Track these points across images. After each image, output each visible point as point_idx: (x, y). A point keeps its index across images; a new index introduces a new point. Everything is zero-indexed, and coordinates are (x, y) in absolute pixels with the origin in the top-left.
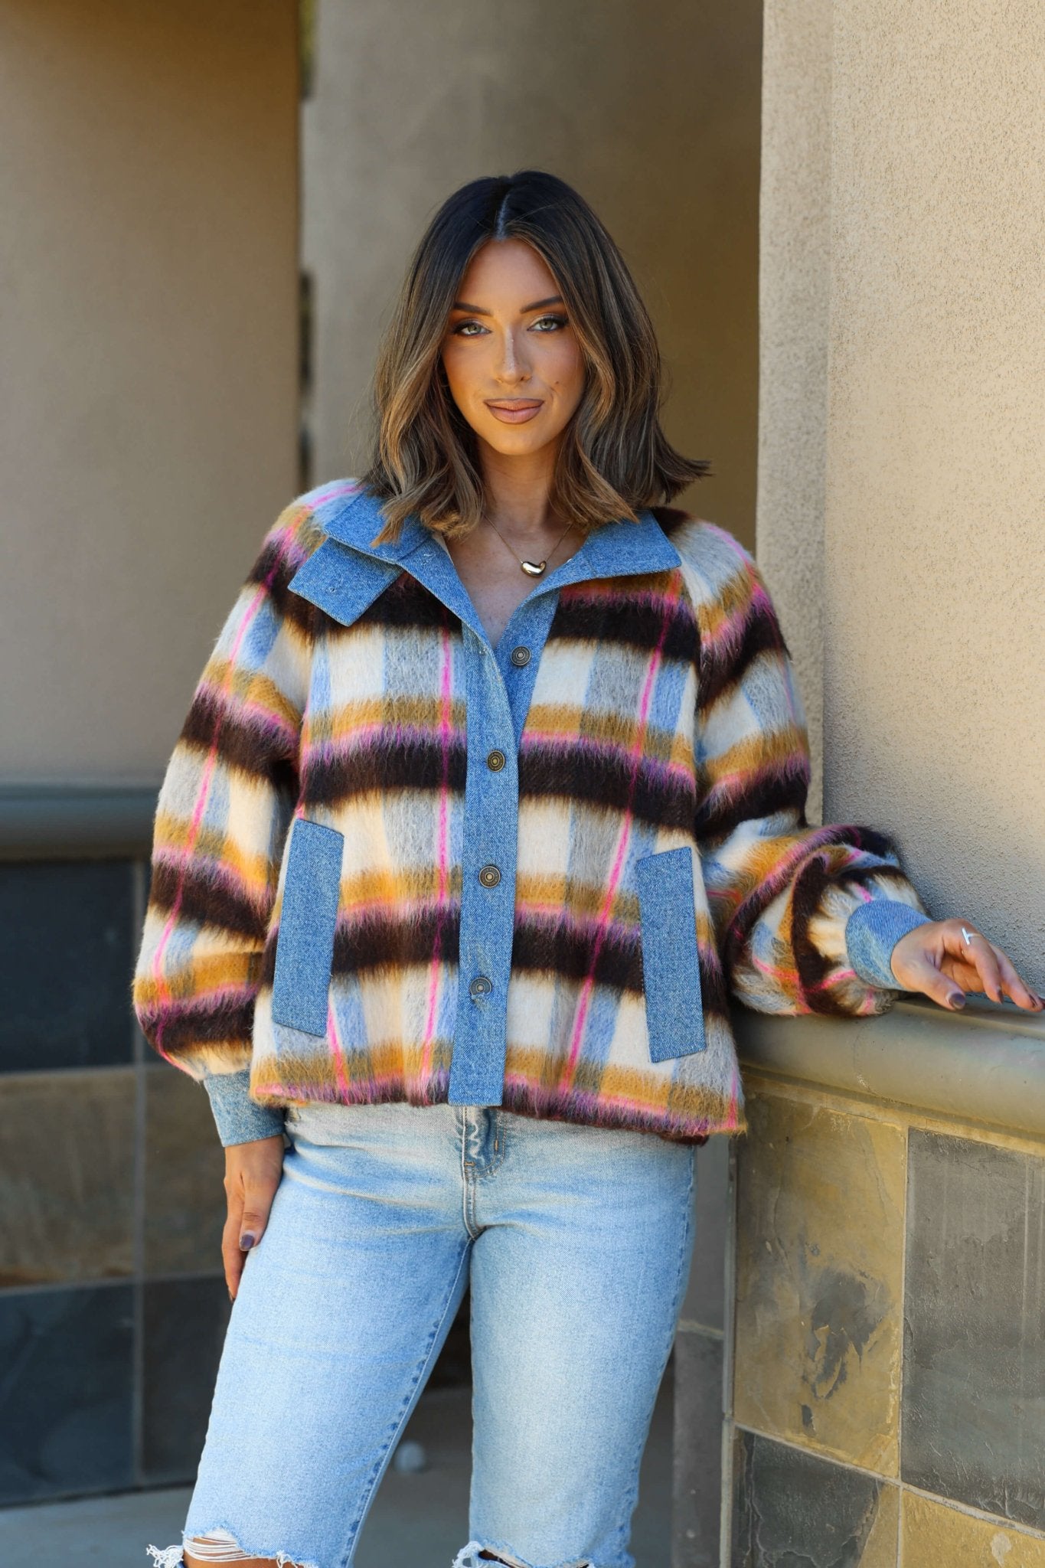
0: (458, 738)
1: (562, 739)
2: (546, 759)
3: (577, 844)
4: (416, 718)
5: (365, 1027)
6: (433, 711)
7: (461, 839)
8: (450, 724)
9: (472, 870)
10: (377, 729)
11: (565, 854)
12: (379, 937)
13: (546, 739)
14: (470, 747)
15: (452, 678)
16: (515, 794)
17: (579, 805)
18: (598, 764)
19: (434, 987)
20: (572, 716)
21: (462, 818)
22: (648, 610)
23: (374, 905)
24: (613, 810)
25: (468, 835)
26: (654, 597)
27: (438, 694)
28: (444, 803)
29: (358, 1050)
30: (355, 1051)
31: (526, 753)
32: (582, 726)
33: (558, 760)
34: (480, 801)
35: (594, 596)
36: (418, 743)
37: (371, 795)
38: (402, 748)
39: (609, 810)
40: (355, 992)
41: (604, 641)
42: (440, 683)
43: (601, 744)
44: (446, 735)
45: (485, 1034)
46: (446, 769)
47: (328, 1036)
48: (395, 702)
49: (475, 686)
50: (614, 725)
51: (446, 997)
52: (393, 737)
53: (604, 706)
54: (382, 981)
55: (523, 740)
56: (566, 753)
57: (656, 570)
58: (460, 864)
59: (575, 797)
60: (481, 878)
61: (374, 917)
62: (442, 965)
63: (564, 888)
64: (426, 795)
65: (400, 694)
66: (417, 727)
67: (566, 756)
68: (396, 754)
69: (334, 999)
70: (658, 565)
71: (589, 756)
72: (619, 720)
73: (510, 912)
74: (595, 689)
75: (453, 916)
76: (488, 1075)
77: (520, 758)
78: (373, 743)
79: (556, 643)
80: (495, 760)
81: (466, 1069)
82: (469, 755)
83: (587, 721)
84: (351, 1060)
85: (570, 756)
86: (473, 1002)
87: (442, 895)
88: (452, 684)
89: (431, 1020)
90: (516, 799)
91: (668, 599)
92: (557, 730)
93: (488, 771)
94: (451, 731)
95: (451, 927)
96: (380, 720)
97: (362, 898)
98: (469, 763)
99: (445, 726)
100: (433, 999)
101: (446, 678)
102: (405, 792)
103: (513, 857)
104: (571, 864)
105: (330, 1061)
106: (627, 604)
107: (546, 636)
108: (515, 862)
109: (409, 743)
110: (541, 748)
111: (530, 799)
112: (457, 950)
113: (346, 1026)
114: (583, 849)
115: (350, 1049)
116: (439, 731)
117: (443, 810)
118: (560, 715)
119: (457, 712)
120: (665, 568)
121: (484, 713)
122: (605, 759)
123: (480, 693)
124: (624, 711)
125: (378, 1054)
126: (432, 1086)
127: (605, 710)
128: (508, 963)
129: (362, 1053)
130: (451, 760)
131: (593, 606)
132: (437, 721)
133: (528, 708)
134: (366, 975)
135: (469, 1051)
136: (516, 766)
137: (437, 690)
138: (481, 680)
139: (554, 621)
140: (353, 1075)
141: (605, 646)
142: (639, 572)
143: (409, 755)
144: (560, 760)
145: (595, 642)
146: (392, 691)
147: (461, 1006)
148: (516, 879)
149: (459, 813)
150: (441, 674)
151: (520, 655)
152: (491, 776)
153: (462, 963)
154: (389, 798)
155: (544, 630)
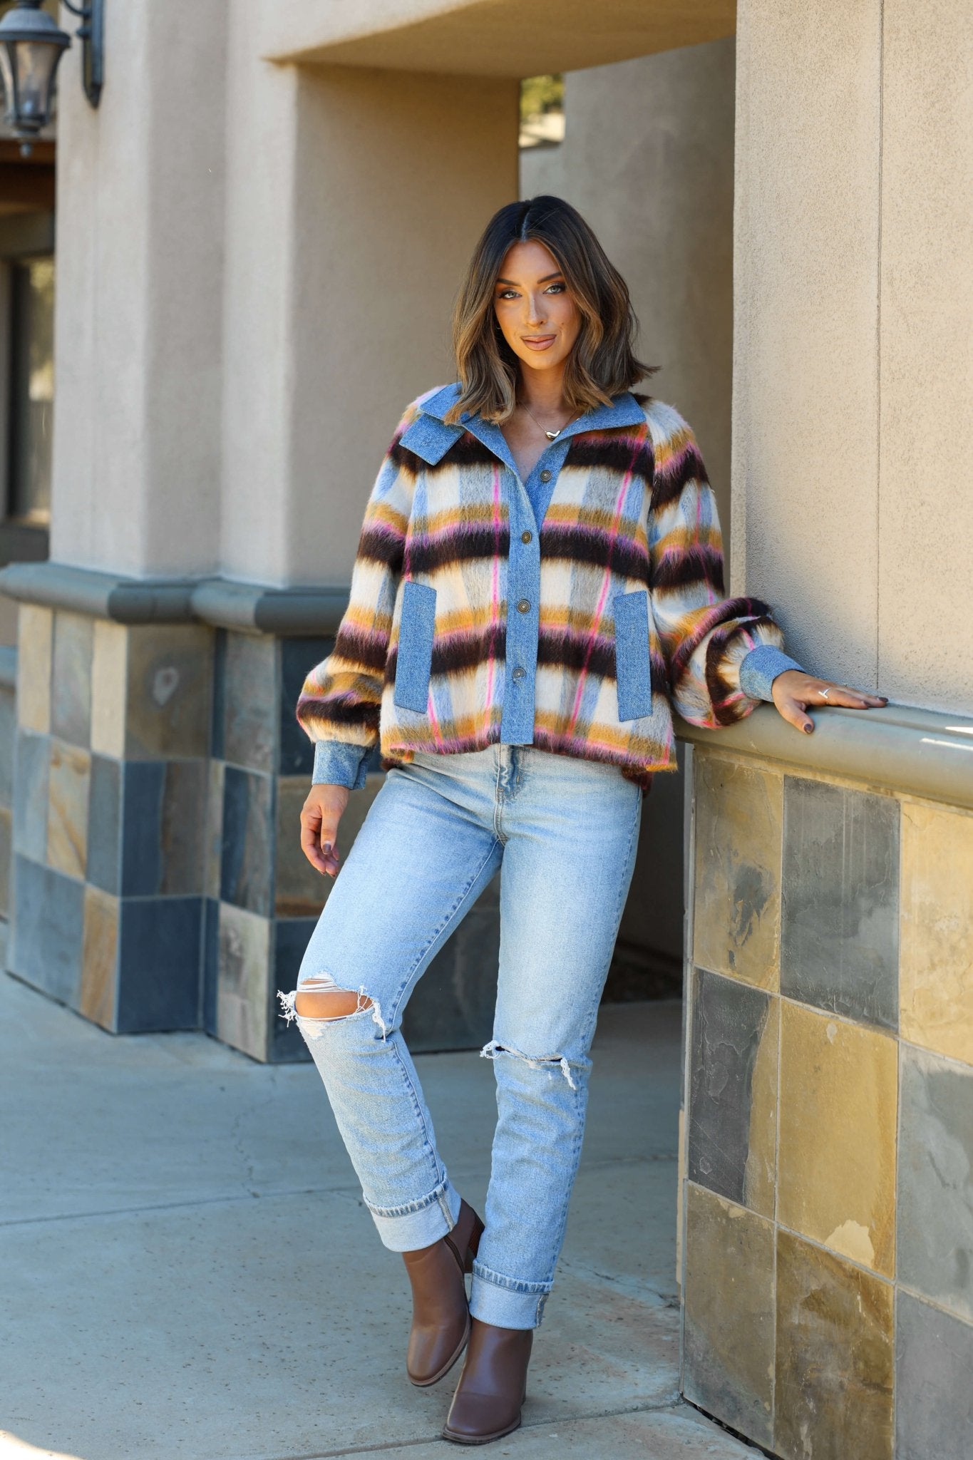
0: (504, 527)
1: (567, 525)
2: (557, 536)
3: (575, 587)
4: (479, 516)
5: (451, 707)
6: (489, 512)
7: (506, 584)
8: (499, 519)
9: (513, 603)
10: (456, 525)
11: (568, 593)
12: (459, 651)
13: (557, 524)
14: (511, 531)
15: (500, 491)
16: (538, 556)
17: (577, 563)
18: (588, 540)
19: (491, 674)
20: (574, 511)
21: (506, 572)
22: (624, 448)
23: (456, 632)
24: (599, 566)
25: (510, 582)
26: (629, 440)
27: (491, 500)
28: (496, 564)
29: (447, 721)
30: (445, 722)
31: (545, 532)
32: (579, 517)
33: (564, 537)
34: (517, 561)
35: (593, 440)
36: (482, 530)
37: (453, 565)
38: (472, 535)
39: (597, 566)
40: (445, 685)
41: (596, 466)
42: (493, 494)
43: (590, 527)
44: (497, 525)
45: (522, 702)
46: (497, 544)
47: (428, 712)
48: (466, 508)
49: (513, 495)
50: (600, 516)
51: (498, 680)
52: (466, 529)
53: (594, 505)
54: (462, 678)
55: (543, 525)
56: (569, 532)
57: (631, 424)
58: (506, 599)
59: (574, 559)
60: (518, 608)
61: (456, 640)
62: (495, 661)
63: (568, 614)
64: (485, 560)
65: (469, 503)
66: (480, 522)
67: (569, 534)
68: (468, 538)
69: (432, 691)
70: (632, 421)
71: (583, 535)
72: (602, 513)
73: (536, 628)
74: (589, 495)
75: (502, 631)
76: (524, 726)
77: (541, 536)
78: (454, 534)
79: (567, 469)
80: (526, 538)
81: (511, 723)
82: (511, 535)
83: (583, 515)
84: (443, 727)
85: (571, 534)
86: (514, 683)
87: (494, 619)
88: (500, 494)
89: (489, 694)
90: (539, 560)
91: (637, 440)
92: (564, 519)
93: (523, 544)
94: (500, 523)
95: (500, 637)
96: (458, 520)
97: (449, 628)
98: (511, 540)
99: (496, 520)
100: (490, 682)
101: (496, 491)
102: (473, 561)
103: (537, 595)
104: (572, 599)
105: (430, 727)
106: (611, 444)
107: (562, 465)
108: (539, 598)
109: (475, 532)
110: (554, 530)
111: (547, 560)
112: (505, 651)
113: (440, 706)
114: (579, 590)
115: (442, 720)
116: (493, 523)
117: (495, 568)
118: (566, 510)
119: (503, 511)
120: (636, 422)
121: (519, 510)
122: (592, 537)
123: (516, 498)
124: (606, 508)
125: (460, 722)
126: (490, 733)
127: (595, 506)
128: (535, 660)
129: (449, 723)
130: (500, 540)
131: (592, 446)
132: (492, 517)
133: (547, 507)
134: (452, 676)
135: (513, 712)
136: (538, 540)
137: (491, 499)
138: (517, 491)
139: (567, 456)
140: (445, 736)
141: (596, 468)
142: (620, 425)
143: (476, 538)
144: (565, 537)
145: (590, 467)
146: (464, 502)
147: (507, 685)
148: (539, 608)
149: (505, 568)
150: (493, 488)
151: (545, 475)
152: (524, 546)
153: (507, 659)
154: (465, 565)
155: (561, 461)
